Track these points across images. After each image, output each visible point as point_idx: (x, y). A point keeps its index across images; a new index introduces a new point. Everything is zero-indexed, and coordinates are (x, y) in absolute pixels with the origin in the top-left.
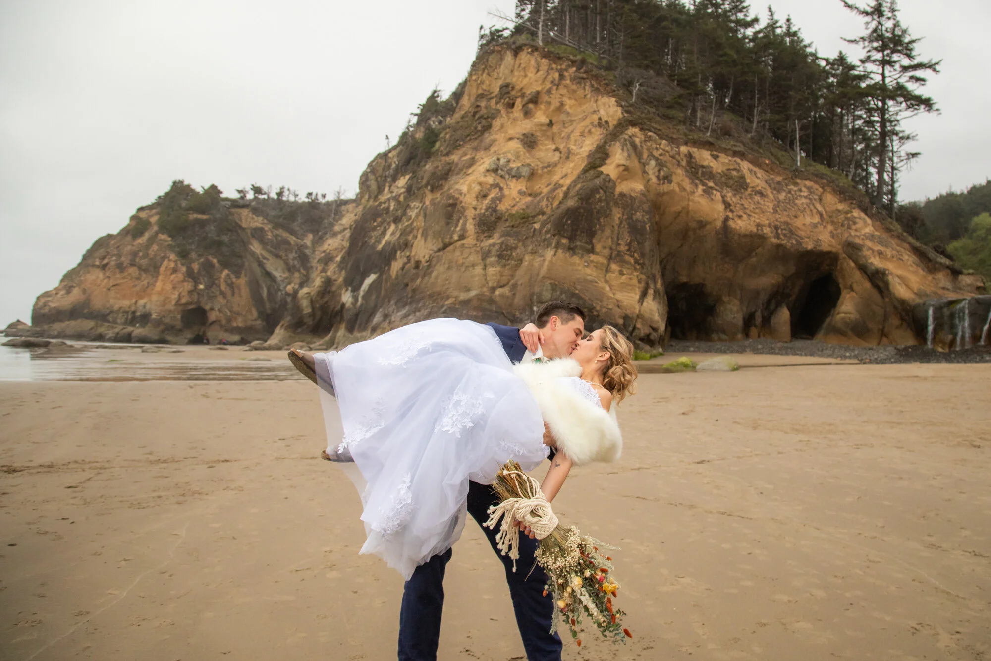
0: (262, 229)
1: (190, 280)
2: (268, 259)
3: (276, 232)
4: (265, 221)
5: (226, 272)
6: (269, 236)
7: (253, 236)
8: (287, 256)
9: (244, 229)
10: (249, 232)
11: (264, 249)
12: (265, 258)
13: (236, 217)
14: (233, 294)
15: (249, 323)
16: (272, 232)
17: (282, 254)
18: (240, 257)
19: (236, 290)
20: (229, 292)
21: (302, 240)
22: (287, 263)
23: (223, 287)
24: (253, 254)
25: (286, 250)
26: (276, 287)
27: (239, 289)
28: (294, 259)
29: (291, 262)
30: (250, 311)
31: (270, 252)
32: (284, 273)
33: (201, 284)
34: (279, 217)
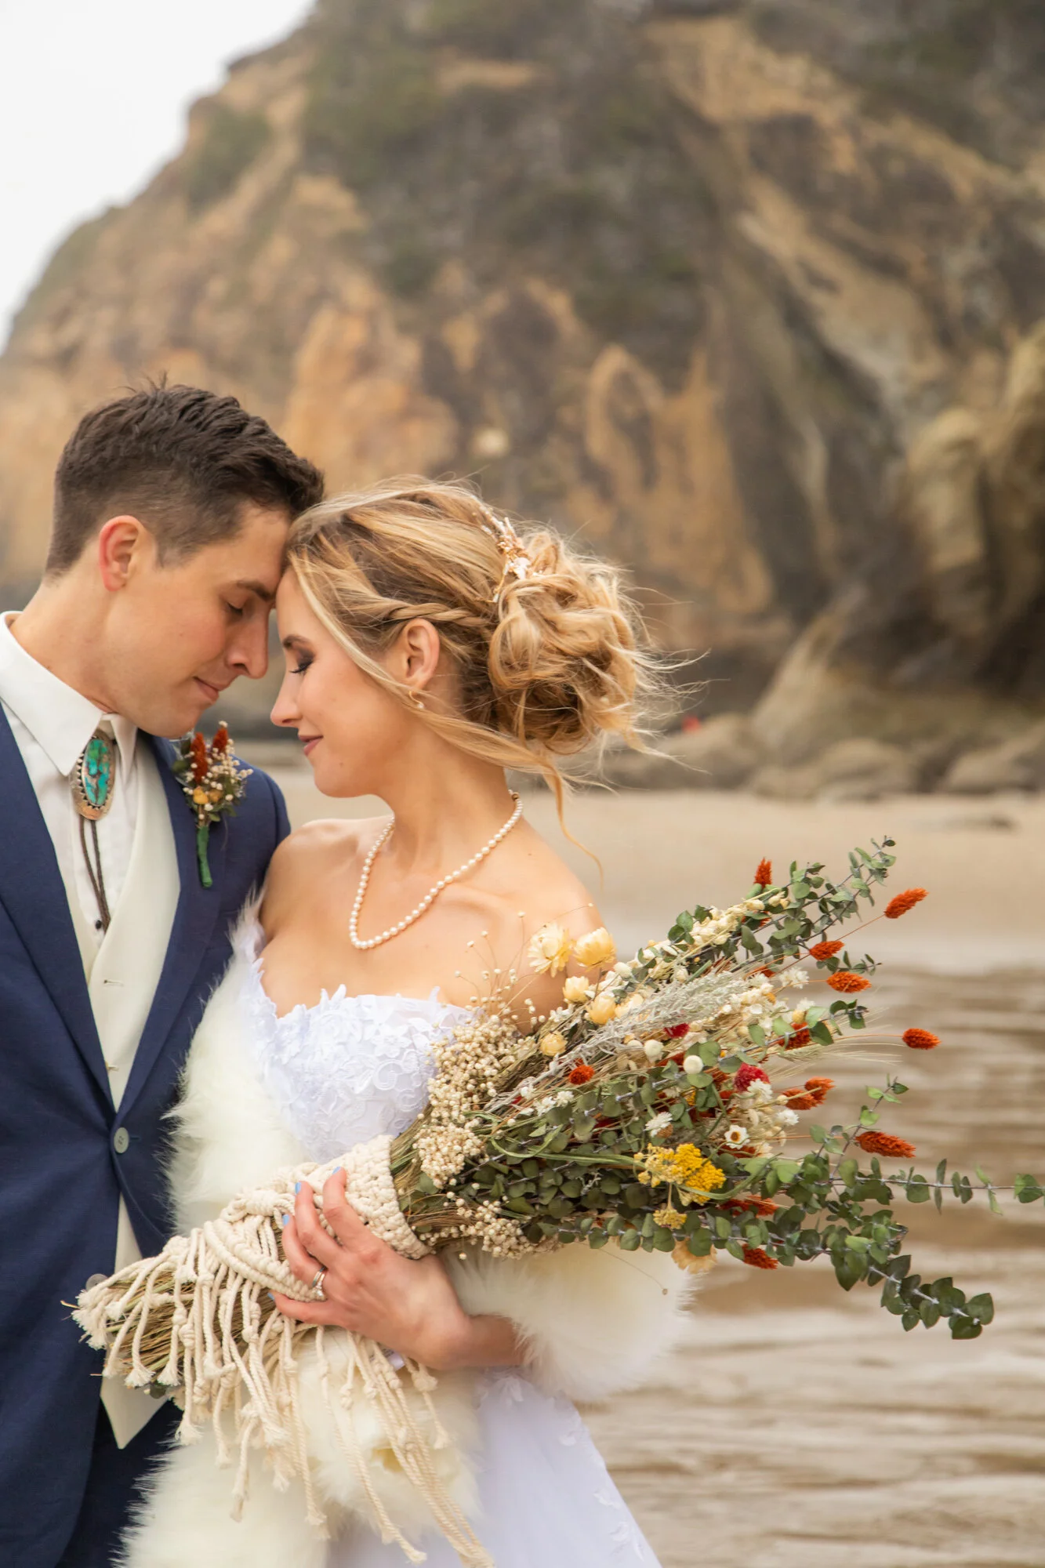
0: (800, 127)
1: (440, 408)
2: (829, 286)
3: (877, 134)
4: (824, 79)
5: (613, 361)
6: (843, 157)
7: (760, 163)
8: (933, 262)
9: (709, 130)
10: (738, 142)
11: (819, 230)
12: (817, 280)
13: (675, 69)
14: (649, 479)
15: (731, 633)
16: (855, 133)
17: (910, 252)
18: (684, 278)
19: (664, 458)
20: (625, 469)
21: (1017, 168)
22: (932, 304)
23: (600, 441)
24: (758, 263)
25: (932, 231)
26: (875, 436)
27: (678, 446)
28: (973, 278)
29: (956, 298)
30: (731, 571)
31: (849, 248)
32: (919, 356)
33: (489, 423)
34: (895, 50)
